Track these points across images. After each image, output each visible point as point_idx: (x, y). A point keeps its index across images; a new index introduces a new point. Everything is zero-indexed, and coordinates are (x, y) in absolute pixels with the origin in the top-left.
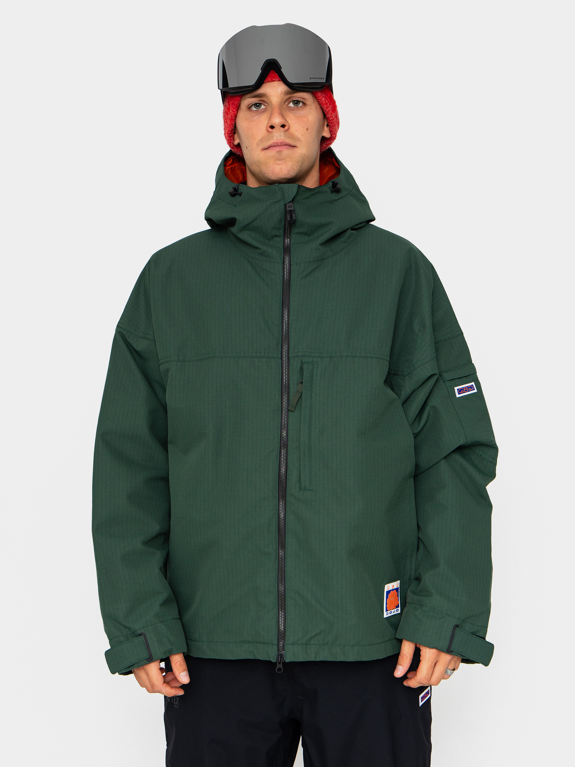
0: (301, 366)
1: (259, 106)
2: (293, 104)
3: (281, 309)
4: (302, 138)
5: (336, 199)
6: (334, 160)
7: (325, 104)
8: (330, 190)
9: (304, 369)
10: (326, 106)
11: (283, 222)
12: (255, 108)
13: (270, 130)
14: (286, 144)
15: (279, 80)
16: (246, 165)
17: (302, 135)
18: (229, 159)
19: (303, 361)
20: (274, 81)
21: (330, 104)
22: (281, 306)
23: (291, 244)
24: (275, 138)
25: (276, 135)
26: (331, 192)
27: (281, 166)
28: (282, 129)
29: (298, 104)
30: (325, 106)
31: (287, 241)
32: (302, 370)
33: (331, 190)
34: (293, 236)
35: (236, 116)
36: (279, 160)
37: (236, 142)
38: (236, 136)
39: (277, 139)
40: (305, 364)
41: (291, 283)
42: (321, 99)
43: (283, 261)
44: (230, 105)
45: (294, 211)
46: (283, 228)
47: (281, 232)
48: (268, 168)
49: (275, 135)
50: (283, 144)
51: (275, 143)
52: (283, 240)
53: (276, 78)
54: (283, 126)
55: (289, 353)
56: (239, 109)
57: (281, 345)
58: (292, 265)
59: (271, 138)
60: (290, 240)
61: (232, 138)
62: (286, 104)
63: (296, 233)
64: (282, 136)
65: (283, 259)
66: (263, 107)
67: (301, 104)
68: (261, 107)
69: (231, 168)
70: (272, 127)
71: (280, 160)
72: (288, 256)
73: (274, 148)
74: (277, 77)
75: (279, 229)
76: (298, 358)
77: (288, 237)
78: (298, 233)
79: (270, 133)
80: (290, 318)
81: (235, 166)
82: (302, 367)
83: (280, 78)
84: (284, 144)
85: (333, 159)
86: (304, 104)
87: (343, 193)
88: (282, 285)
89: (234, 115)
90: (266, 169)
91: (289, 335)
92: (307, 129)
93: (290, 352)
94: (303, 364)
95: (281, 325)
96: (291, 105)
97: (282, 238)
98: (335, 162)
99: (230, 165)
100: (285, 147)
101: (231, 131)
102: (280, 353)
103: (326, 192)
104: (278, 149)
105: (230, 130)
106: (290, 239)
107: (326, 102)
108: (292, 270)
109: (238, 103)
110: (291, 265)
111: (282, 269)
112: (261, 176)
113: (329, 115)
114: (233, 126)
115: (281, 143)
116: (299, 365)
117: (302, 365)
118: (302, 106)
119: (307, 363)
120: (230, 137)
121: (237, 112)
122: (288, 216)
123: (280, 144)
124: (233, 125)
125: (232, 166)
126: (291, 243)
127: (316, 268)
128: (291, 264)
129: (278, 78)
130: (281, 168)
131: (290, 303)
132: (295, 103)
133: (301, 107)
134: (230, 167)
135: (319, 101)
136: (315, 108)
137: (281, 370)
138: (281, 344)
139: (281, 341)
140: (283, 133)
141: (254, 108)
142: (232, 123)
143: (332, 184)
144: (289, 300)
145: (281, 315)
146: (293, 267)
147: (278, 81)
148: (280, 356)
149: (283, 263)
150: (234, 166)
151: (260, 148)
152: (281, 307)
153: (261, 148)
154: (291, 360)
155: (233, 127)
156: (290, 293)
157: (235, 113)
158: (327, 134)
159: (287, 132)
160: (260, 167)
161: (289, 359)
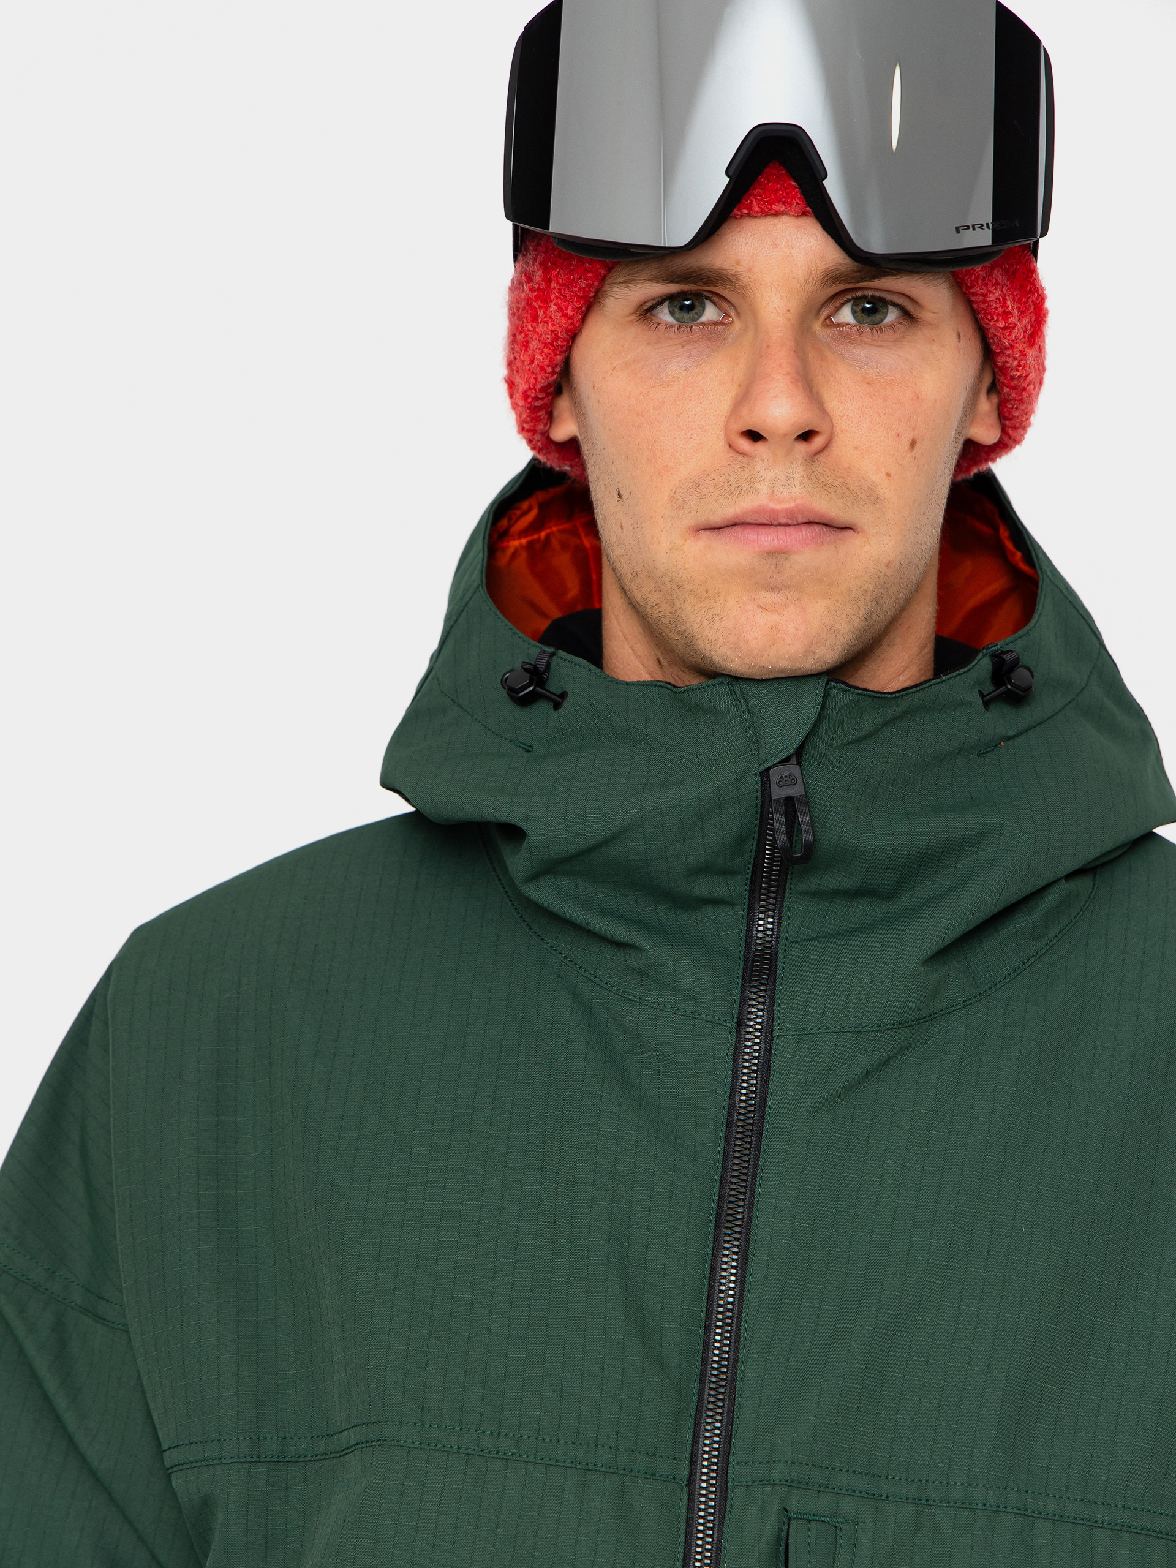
0: (781, 1530)
1: (691, 308)
2: (854, 313)
3: (710, 1243)
4: (886, 490)
5: (1011, 733)
6: (1004, 533)
7: (998, 315)
8: (980, 692)
9: (792, 1549)
10: (1001, 324)
11: (751, 845)
12: (672, 314)
13: (745, 444)
14: (812, 519)
15: (804, 214)
16: (604, 559)
17: (888, 475)
18: (525, 505)
19: (793, 1507)
20: (777, 214)
21: (1022, 313)
22: (711, 1230)
23: (782, 941)
24: (764, 489)
25: (770, 475)
26: (986, 704)
27: (775, 618)
28: (802, 448)
29: (878, 317)
30: (997, 321)
31: (765, 923)
32: (782, 1548)
33: (985, 693)
34: (794, 905)
35: (573, 335)
36: (770, 588)
37: (562, 431)
38: (563, 405)
39: (772, 496)
40: (800, 1522)
41: (766, 1126)
42: (984, 295)
43: (736, 1016)
44: (554, 284)
45: (806, 800)
46: (750, 871)
47: (738, 887)
48: (717, 619)
49: (763, 473)
50: (801, 519)
51: (761, 510)
52: (744, 921)
53: (790, 204)
54: (806, 436)
55: (728, 1464)
56: (596, 308)
57: (692, 1420)
58: (779, 1036)
59: (745, 486)
60: (779, 924)
61: (542, 413)
62: (825, 312)
63: (807, 893)
64: (797, 482)
65: (736, 1006)
66: (710, 313)
67: (892, 315)
68: (700, 317)
69: (530, 543)
70: (754, 436)
71: (773, 590)
72: (762, 994)
73: (751, 534)
74: (794, 197)
75: (727, 873)
76: (768, 1489)
77: (771, 907)
78: (818, 895)
79: (740, 458)
80: (747, 1295)
81: (548, 537)
82: (784, 1535)
83: (809, 204)
84: (804, 520)
85: (997, 531)
86: (908, 316)
87: (1043, 705)
88: (723, 1128)
89: (567, 331)
90: (705, 623)
91: (734, 1373)
92: (913, 444)
93: (732, 1457)
94: (790, 1519)
95: (702, 1324)
96: (846, 315)
97: (741, 912)
98: (1009, 545)
99: (524, 533)
100: (805, 533)
101: (542, 390)
102: (688, 1455)
103: (961, 704)
104: (768, 539)
105: (538, 387)
106: (780, 919)
107: (1004, 305)
108: (776, 1063)
109: (590, 286)
110: (771, 1040)
111: (731, 1052)
112: (675, 636)
113: (1010, 360)
114: (558, 369)
115: (790, 513)
116: (770, 1527)
117: (785, 1527)
118: (900, 323)
119: (809, 1521)
120: (533, 410)
121: (583, 320)
122: (779, 822)
123: (783, 521)
124: (556, 366)
125: (536, 537)
126: (783, 934)
127: (887, 1061)
128: (775, 1034)
129: (798, 203)
130: (775, 628)
131: (754, 1221)
132: (864, 310)
133: (891, 326)
134: (524, 541)
135: (974, 299)
136: (955, 335)
137: (682, 1539)
138: (693, 1412)
139: (695, 1398)
140: (802, 469)
141: (664, 315)
142: (552, 360)
143: (993, 663)
144: (752, 1204)
145: (707, 1273)
146: (783, 1051)
147: (798, 216)
148: (686, 1473)
149: (739, 1024)
150: (543, 534)
151: (689, 520)
152: (711, 1237)
153: (692, 523)
154: (737, 1496)
155: (553, 373)
156: (760, 1174)
157: (572, 324)
158: (986, 434)
159: (821, 458)
160: (678, 603)
161: (724, 1488)
